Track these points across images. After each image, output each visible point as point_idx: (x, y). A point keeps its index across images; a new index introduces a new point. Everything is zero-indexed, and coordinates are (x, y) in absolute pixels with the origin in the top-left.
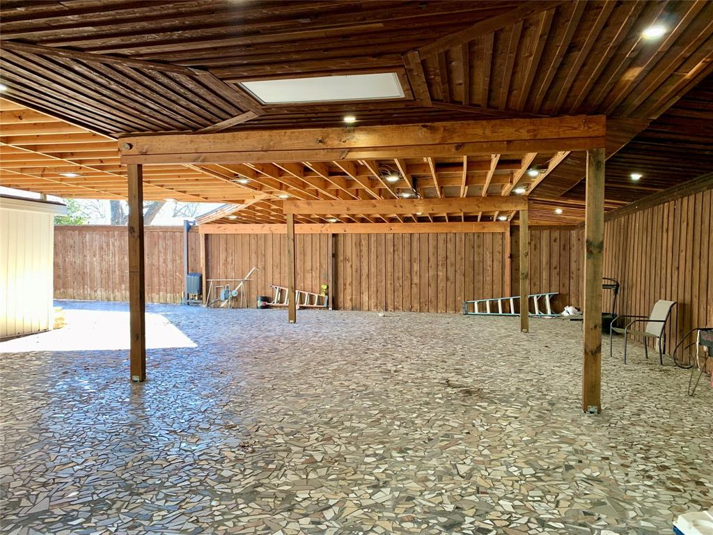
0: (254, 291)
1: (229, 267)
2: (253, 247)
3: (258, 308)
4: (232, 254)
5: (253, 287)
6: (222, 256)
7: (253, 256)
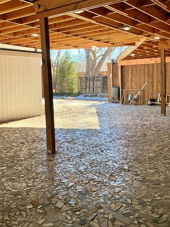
0: (146, 95)
1: (134, 83)
2: (146, 71)
3: (148, 105)
4: (135, 76)
5: (146, 93)
6: (130, 77)
7: (146, 76)
